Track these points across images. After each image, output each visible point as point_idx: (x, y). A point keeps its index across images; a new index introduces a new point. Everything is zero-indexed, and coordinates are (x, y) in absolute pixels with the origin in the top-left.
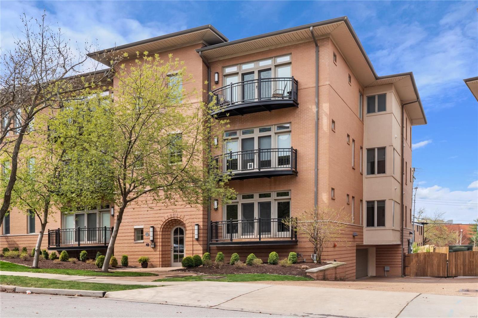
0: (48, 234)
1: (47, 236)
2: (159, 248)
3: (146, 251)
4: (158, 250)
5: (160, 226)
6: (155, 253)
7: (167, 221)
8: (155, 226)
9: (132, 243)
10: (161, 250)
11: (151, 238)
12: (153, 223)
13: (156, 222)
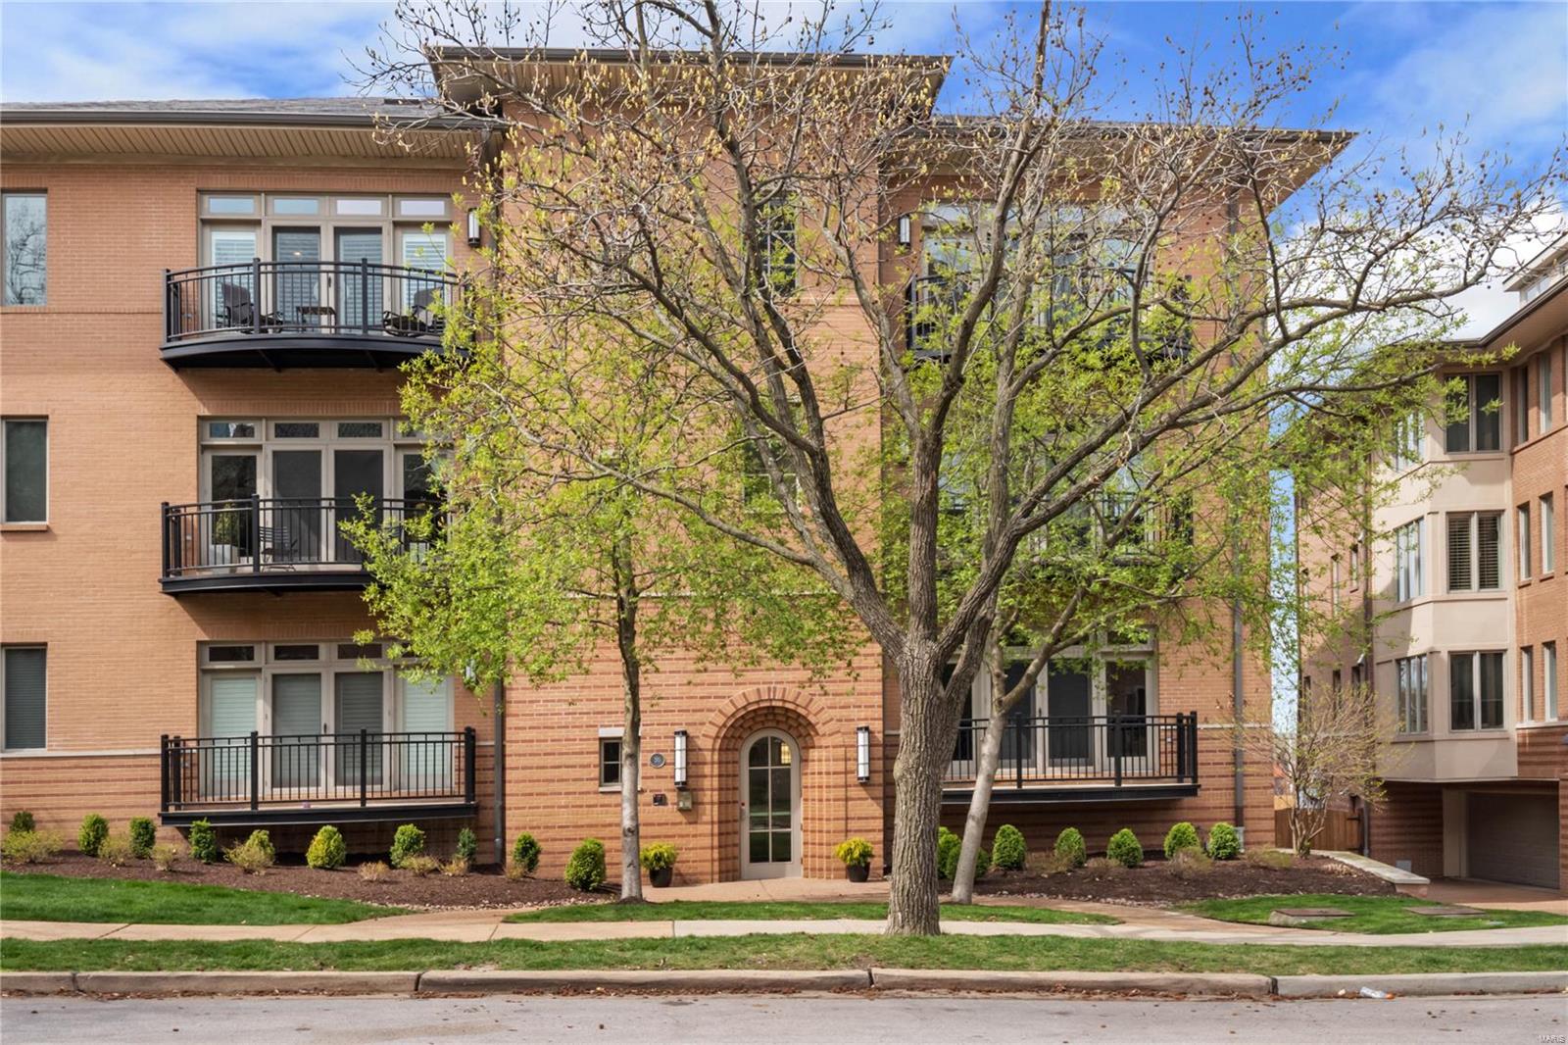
0: (159, 751)
1: (158, 761)
2: (710, 812)
3: (653, 824)
4: (706, 818)
5: (713, 731)
6: (691, 829)
7: (743, 712)
8: (691, 731)
9: (588, 793)
10: (716, 819)
11: (680, 776)
12: (684, 718)
13: (698, 717)
